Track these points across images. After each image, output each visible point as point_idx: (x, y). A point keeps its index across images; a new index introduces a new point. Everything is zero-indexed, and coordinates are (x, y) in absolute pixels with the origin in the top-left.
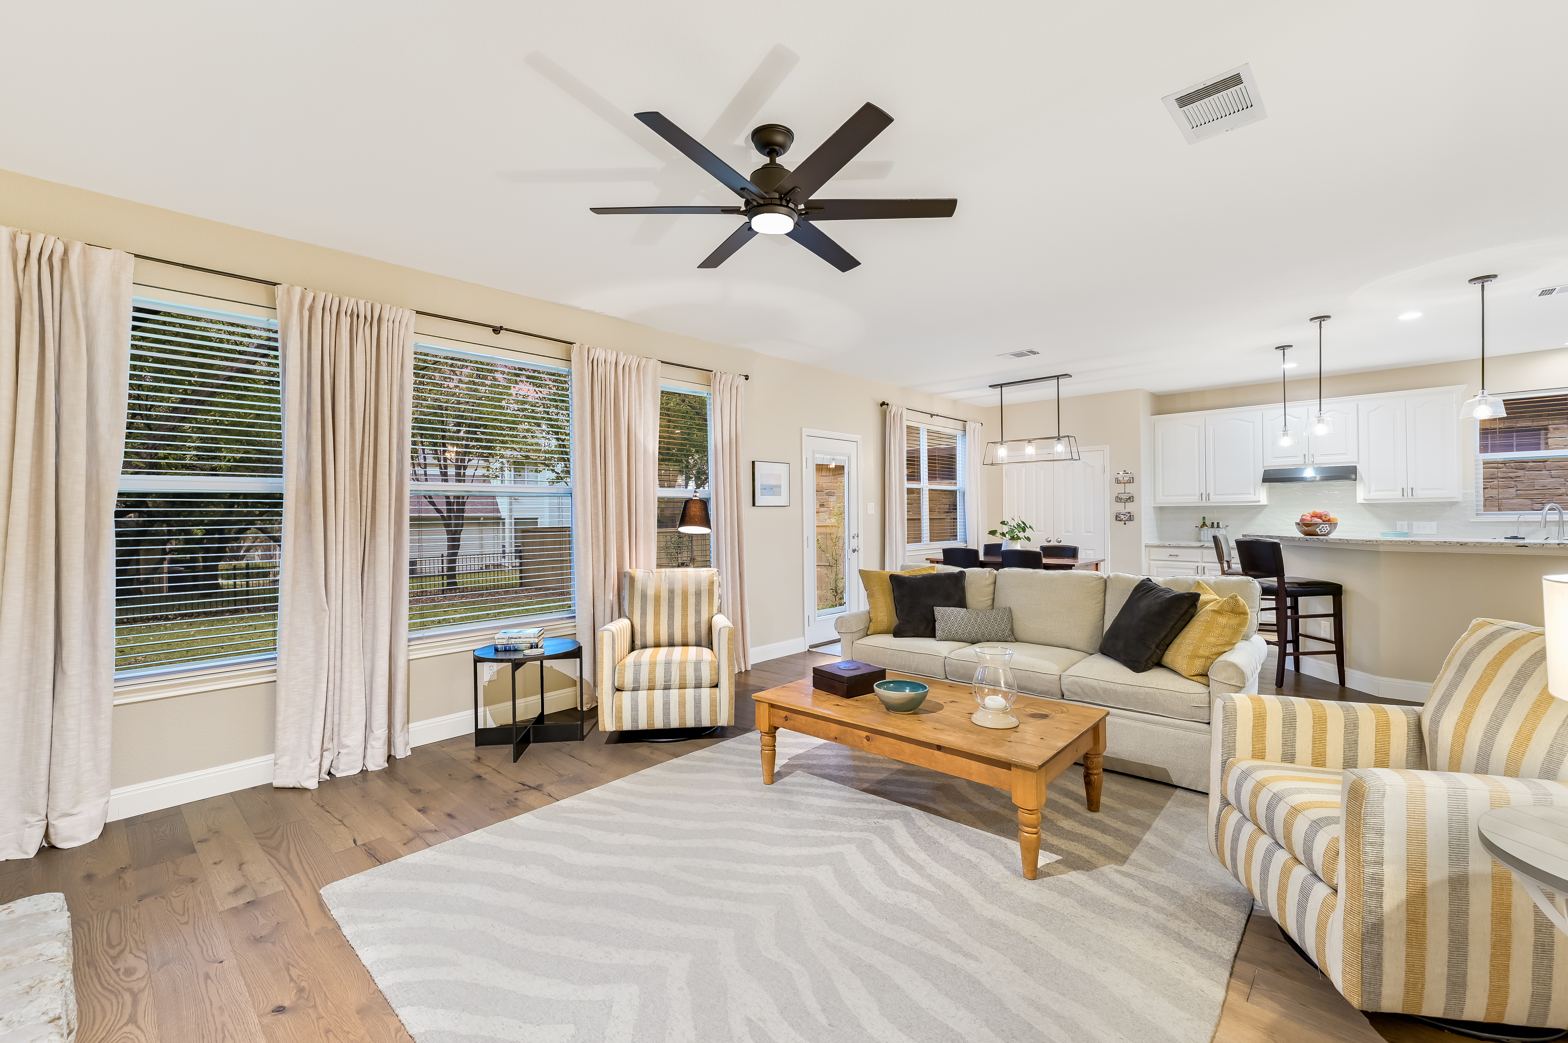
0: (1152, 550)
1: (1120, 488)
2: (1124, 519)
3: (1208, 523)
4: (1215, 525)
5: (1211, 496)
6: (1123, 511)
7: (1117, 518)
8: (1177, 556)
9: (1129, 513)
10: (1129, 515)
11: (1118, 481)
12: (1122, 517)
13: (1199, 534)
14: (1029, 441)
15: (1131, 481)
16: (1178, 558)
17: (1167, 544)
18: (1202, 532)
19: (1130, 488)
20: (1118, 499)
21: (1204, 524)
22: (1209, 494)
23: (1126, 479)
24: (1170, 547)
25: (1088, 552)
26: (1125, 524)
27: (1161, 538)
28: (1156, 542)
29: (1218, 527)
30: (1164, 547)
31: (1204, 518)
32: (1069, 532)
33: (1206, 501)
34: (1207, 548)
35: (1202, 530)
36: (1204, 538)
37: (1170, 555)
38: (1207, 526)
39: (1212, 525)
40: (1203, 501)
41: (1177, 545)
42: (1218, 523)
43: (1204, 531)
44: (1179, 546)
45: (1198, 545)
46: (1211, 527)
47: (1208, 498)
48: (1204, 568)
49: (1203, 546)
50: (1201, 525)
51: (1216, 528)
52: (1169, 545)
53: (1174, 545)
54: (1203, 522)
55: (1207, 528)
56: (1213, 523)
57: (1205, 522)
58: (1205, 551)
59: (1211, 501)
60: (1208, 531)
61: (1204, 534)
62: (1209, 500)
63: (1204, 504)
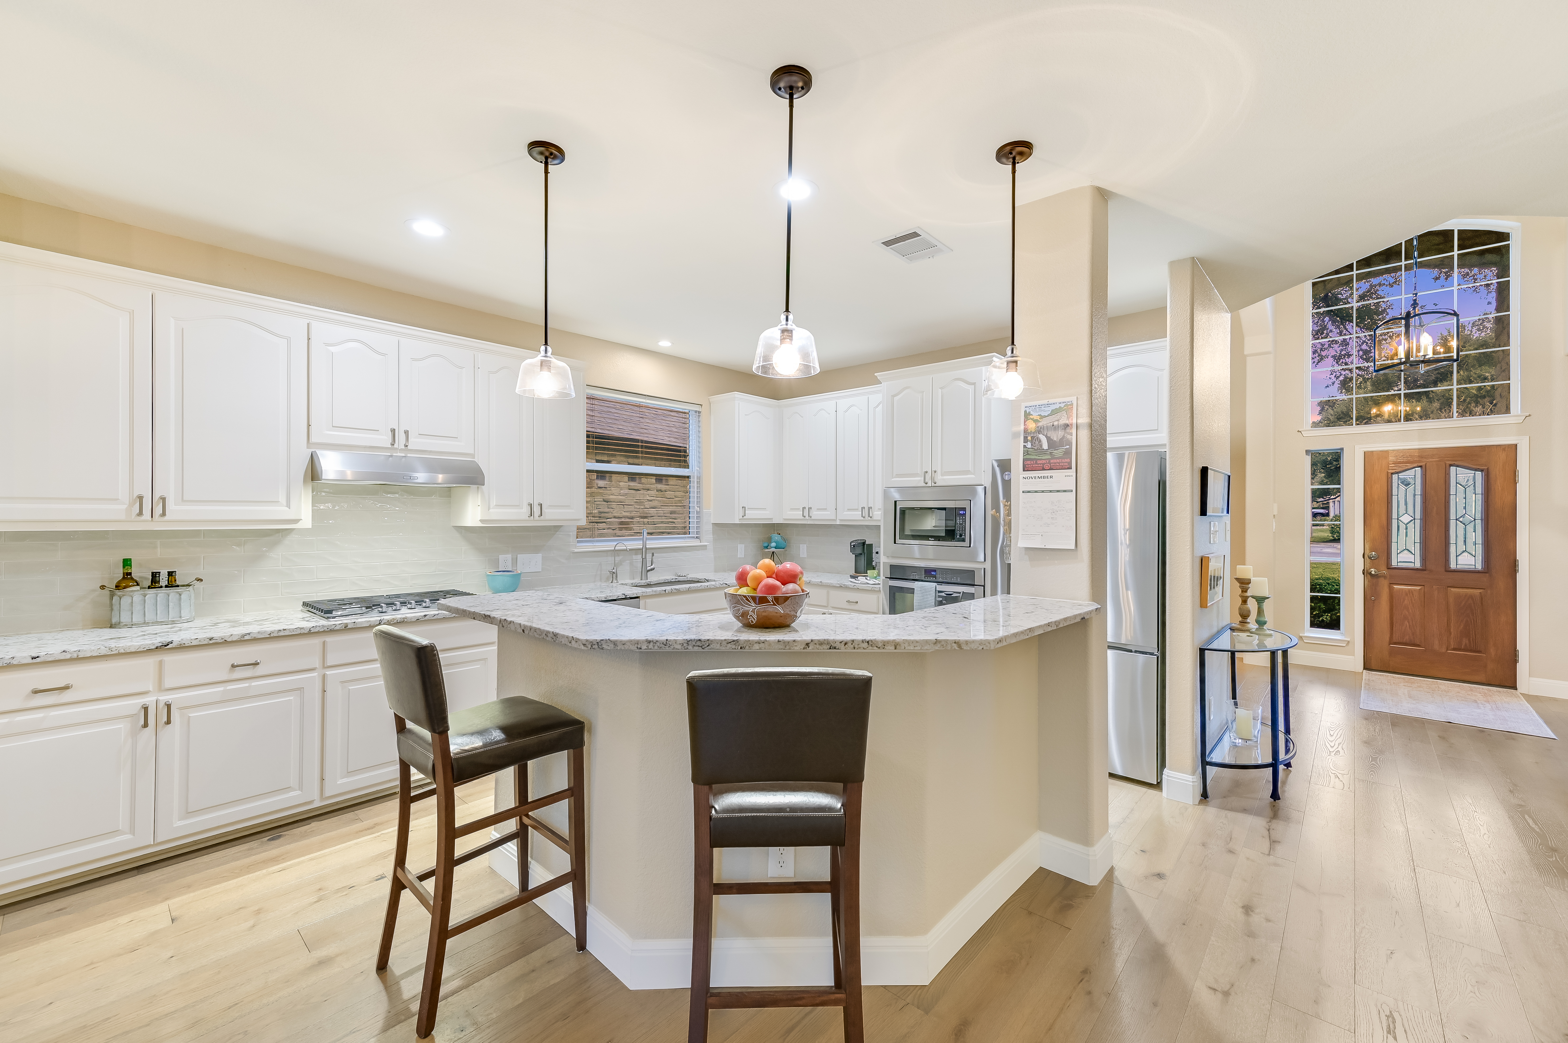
3: (141, 574)
4: (164, 581)
5: (171, 506)
8: (64, 688)
13: (115, 608)
16: (67, 696)
17: (23, 655)
18: (125, 601)
21: (128, 579)
22: (164, 500)
24: (36, 662)
29: (172, 582)
30: (9, 666)
31: (127, 563)
33: (152, 517)
34: (182, 648)
35: (124, 595)
36: (130, 616)
37: (36, 692)
38: (138, 585)
39: (154, 580)
40: (143, 518)
41: (68, 656)
42: (170, 574)
43: (131, 598)
44: (76, 657)
45: (149, 646)
46: (149, 588)
47: (158, 510)
48: (169, 706)
49: (165, 646)
50: (119, 582)
51: (166, 586)
52: (34, 661)
53: (53, 654)
54: (124, 573)
55: (138, 588)
56: (156, 575)
57: (130, 574)
58: (169, 659)
59: (166, 518)
60: (145, 596)
61: (132, 606)
62: (164, 514)
63: (145, 524)
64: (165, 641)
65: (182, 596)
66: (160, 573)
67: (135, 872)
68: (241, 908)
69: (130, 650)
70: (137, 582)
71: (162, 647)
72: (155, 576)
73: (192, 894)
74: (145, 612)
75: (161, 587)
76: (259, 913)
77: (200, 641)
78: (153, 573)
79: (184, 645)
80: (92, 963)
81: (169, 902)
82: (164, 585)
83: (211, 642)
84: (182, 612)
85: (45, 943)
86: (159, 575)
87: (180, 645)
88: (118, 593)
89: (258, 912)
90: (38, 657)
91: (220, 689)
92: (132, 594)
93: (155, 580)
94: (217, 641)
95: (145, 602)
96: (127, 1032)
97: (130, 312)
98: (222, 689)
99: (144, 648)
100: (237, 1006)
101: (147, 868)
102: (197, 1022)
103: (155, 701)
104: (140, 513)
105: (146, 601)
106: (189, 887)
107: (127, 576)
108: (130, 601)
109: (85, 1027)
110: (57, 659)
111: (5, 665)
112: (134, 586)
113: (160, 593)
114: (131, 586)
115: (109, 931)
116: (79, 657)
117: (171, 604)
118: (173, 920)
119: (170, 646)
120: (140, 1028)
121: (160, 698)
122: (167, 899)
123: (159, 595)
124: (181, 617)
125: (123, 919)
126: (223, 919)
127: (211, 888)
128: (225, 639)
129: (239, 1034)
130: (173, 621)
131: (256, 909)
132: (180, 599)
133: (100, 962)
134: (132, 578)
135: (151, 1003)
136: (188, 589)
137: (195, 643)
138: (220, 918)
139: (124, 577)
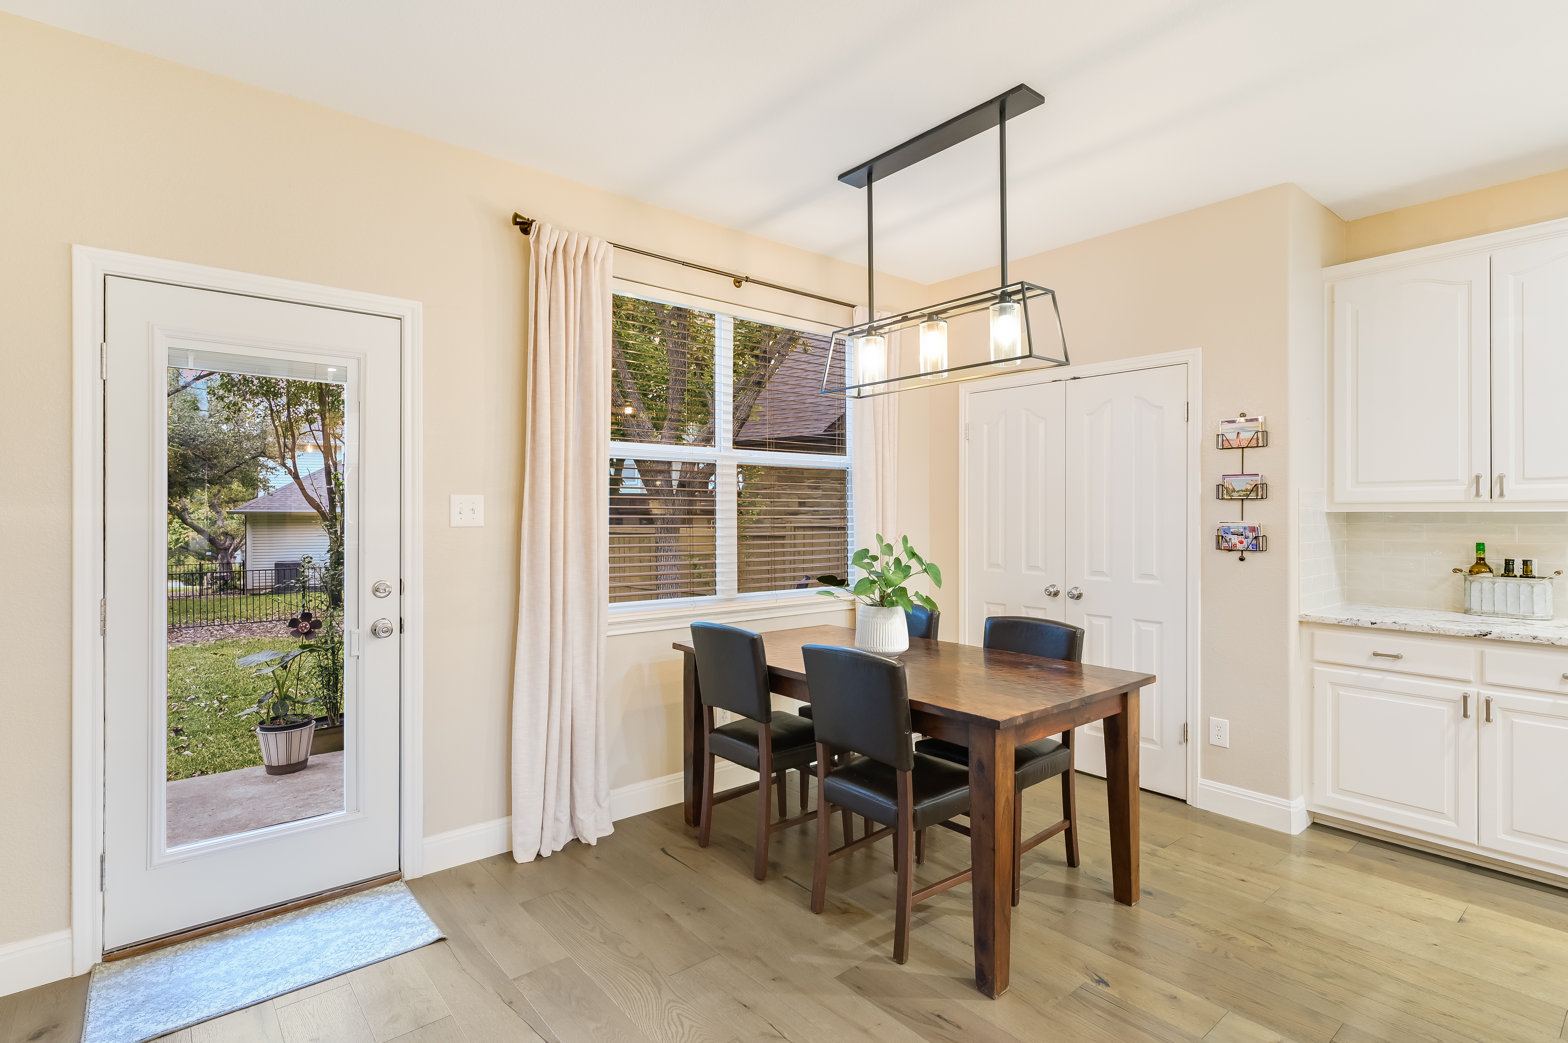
0: (1320, 633)
1: (1230, 462)
2: (1240, 546)
3: (1495, 560)
4: (1518, 569)
5: (1510, 485)
6: (1237, 525)
7: (1222, 542)
8: (1397, 657)
9: (1253, 529)
10: (1251, 535)
11: (1224, 444)
12: (1235, 539)
13: (1466, 593)
14: (931, 317)
15: (1261, 440)
16: (1398, 665)
17: (1365, 619)
18: (1475, 587)
19: (1256, 461)
20: (1223, 492)
21: (1481, 565)
22: (1501, 478)
23: (1246, 436)
24: (1373, 628)
25: (1144, 627)
26: (1242, 559)
27: (1350, 597)
28: (1334, 612)
29: (1527, 574)
30: (1356, 627)
31: (1480, 547)
32: (1101, 573)
33: (1491, 498)
34: (1501, 641)
35: (1474, 581)
36: (1480, 603)
37: (1375, 654)
38: (1491, 571)
39: (1507, 568)
40: (1481, 499)
41: (1397, 628)
42: (1525, 563)
43: (1480, 584)
44: (1404, 630)
45: (1467, 632)
46: (1502, 575)
47: (1496, 491)
48: (1488, 703)
49: (1484, 636)
50: (1473, 567)
51: (1521, 576)
52: (1373, 626)
53: (1386, 623)
54: (1477, 558)
55: (1491, 575)
56: (1509, 562)
57: (1483, 559)
58: (1491, 651)
59: (1505, 499)
60: (1494, 584)
61: (1482, 593)
62: (1502, 494)
63: (1484, 505)
64: (1484, 630)
65: (1535, 589)
66: (1513, 560)
67: (1465, 866)
68: (1526, 952)
69: (1450, 633)
70: (1489, 569)
71: (1480, 636)
72: (1509, 564)
73: (1494, 912)
74: (1494, 601)
75: (1515, 576)
76: (1541, 969)
77: (1521, 637)
78: (1506, 560)
79: (1504, 639)
80: (1381, 908)
81: (1471, 906)
82: (1518, 575)
83: (1535, 641)
84: (1535, 607)
85: (1367, 875)
86: (1513, 562)
87: (1500, 638)
88: (1470, 578)
89: (1541, 967)
90: (1375, 623)
91: (1549, 699)
92: (1481, 580)
93: (1509, 568)
94: (1541, 641)
95: (1494, 591)
96: (1364, 967)
97: (1468, 284)
98: (1551, 700)
99: (1462, 634)
100: (1452, 1018)
101: (1476, 869)
102: (1412, 1002)
103: (1476, 693)
104: (1478, 494)
105: (1495, 589)
106: (1497, 906)
107: (1481, 561)
108: (1480, 587)
109: (1345, 942)
110: (1389, 628)
111: (1353, 625)
112: (1486, 572)
113: (1510, 582)
114: (1483, 572)
115: (1410, 896)
116: (1406, 630)
117: (1522, 596)
118: (1460, 920)
119: (1488, 637)
120: (1374, 971)
121: (1481, 691)
122: (1470, 902)
123: (1509, 585)
124: (1533, 613)
125: (1426, 894)
126: (1502, 948)
127: (1515, 918)
128: (1552, 642)
129: (1435, 1038)
130: (1524, 616)
131: (1541, 964)
132: (1532, 592)
133: (1387, 911)
134: (1485, 564)
135: (1395, 963)
136: (1542, 582)
137: (1515, 639)
138: (1501, 947)
139: (1477, 562)
